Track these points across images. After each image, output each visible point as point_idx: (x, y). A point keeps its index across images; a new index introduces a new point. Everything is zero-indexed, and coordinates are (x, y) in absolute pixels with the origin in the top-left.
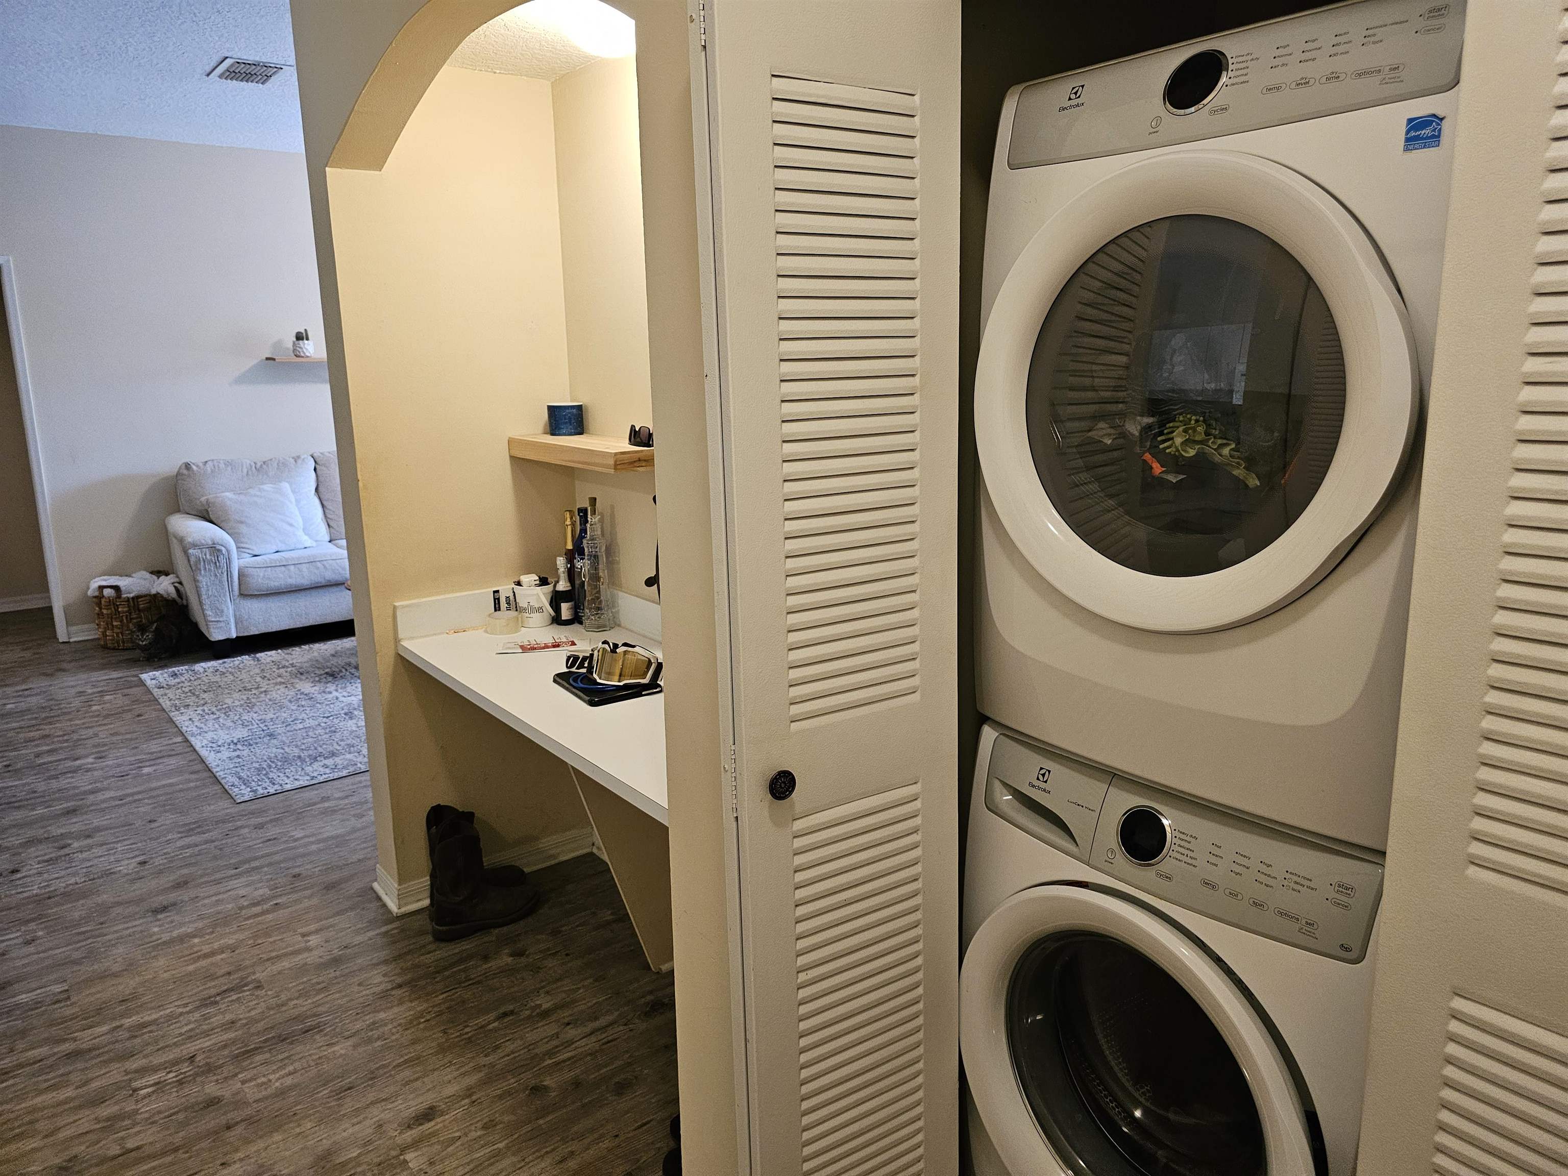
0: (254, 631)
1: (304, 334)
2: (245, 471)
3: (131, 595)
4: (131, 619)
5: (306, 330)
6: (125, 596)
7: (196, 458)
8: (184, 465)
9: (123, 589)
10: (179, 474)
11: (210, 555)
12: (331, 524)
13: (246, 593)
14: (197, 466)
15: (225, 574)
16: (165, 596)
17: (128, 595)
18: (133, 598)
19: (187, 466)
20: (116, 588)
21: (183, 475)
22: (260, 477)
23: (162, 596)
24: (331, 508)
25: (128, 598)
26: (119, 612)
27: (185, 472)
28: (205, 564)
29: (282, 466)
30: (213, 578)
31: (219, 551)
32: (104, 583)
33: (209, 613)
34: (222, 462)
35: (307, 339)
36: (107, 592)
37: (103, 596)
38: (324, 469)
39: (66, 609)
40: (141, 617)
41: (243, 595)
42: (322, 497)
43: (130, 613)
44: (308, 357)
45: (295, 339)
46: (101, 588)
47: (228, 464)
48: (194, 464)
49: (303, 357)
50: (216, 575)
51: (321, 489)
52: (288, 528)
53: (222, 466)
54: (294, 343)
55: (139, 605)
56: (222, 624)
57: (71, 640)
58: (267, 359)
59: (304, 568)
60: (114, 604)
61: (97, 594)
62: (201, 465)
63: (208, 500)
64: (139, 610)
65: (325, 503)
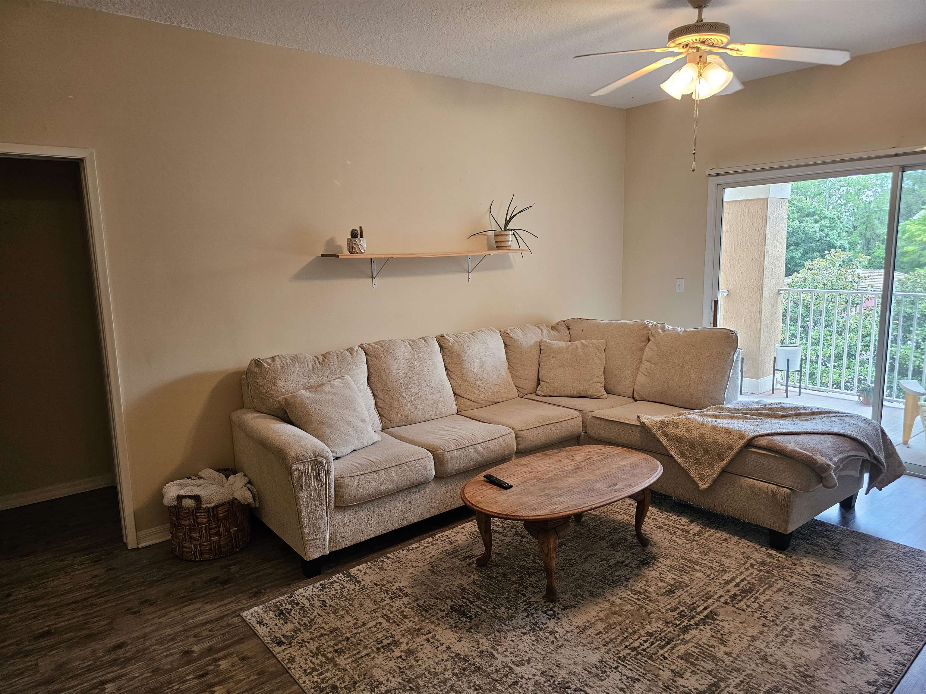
0: (346, 544)
1: (359, 232)
2: (311, 366)
3: (212, 505)
4: (210, 529)
5: (361, 228)
6: (205, 506)
7: (264, 355)
8: (253, 362)
9: (204, 499)
10: (248, 372)
11: (312, 469)
12: (382, 413)
13: (341, 505)
14: (267, 363)
15: (324, 486)
16: (242, 501)
17: (208, 505)
18: (213, 508)
19: (257, 363)
20: (197, 498)
21: (253, 372)
22: (325, 370)
23: (239, 502)
24: (382, 397)
25: (208, 508)
26: (198, 523)
27: (256, 370)
28: (306, 479)
29: (341, 358)
30: (312, 493)
31: (321, 463)
32: (182, 492)
33: (307, 531)
34: (287, 357)
35: (361, 236)
36: (189, 503)
37: (182, 507)
38: (374, 359)
39: (136, 515)
40: (219, 527)
41: (338, 507)
42: (373, 386)
43: (209, 524)
44: (362, 253)
45: (350, 237)
46: (180, 498)
47: (295, 359)
48: (263, 361)
49: (358, 253)
50: (316, 490)
51: (372, 380)
52: (360, 424)
53: (289, 361)
54: (349, 241)
55: (218, 514)
56: (318, 542)
57: (140, 546)
58: (323, 256)
59: (393, 471)
60: (193, 515)
61: (175, 504)
62: (269, 361)
63: (286, 400)
64: (218, 520)
65: (376, 393)
